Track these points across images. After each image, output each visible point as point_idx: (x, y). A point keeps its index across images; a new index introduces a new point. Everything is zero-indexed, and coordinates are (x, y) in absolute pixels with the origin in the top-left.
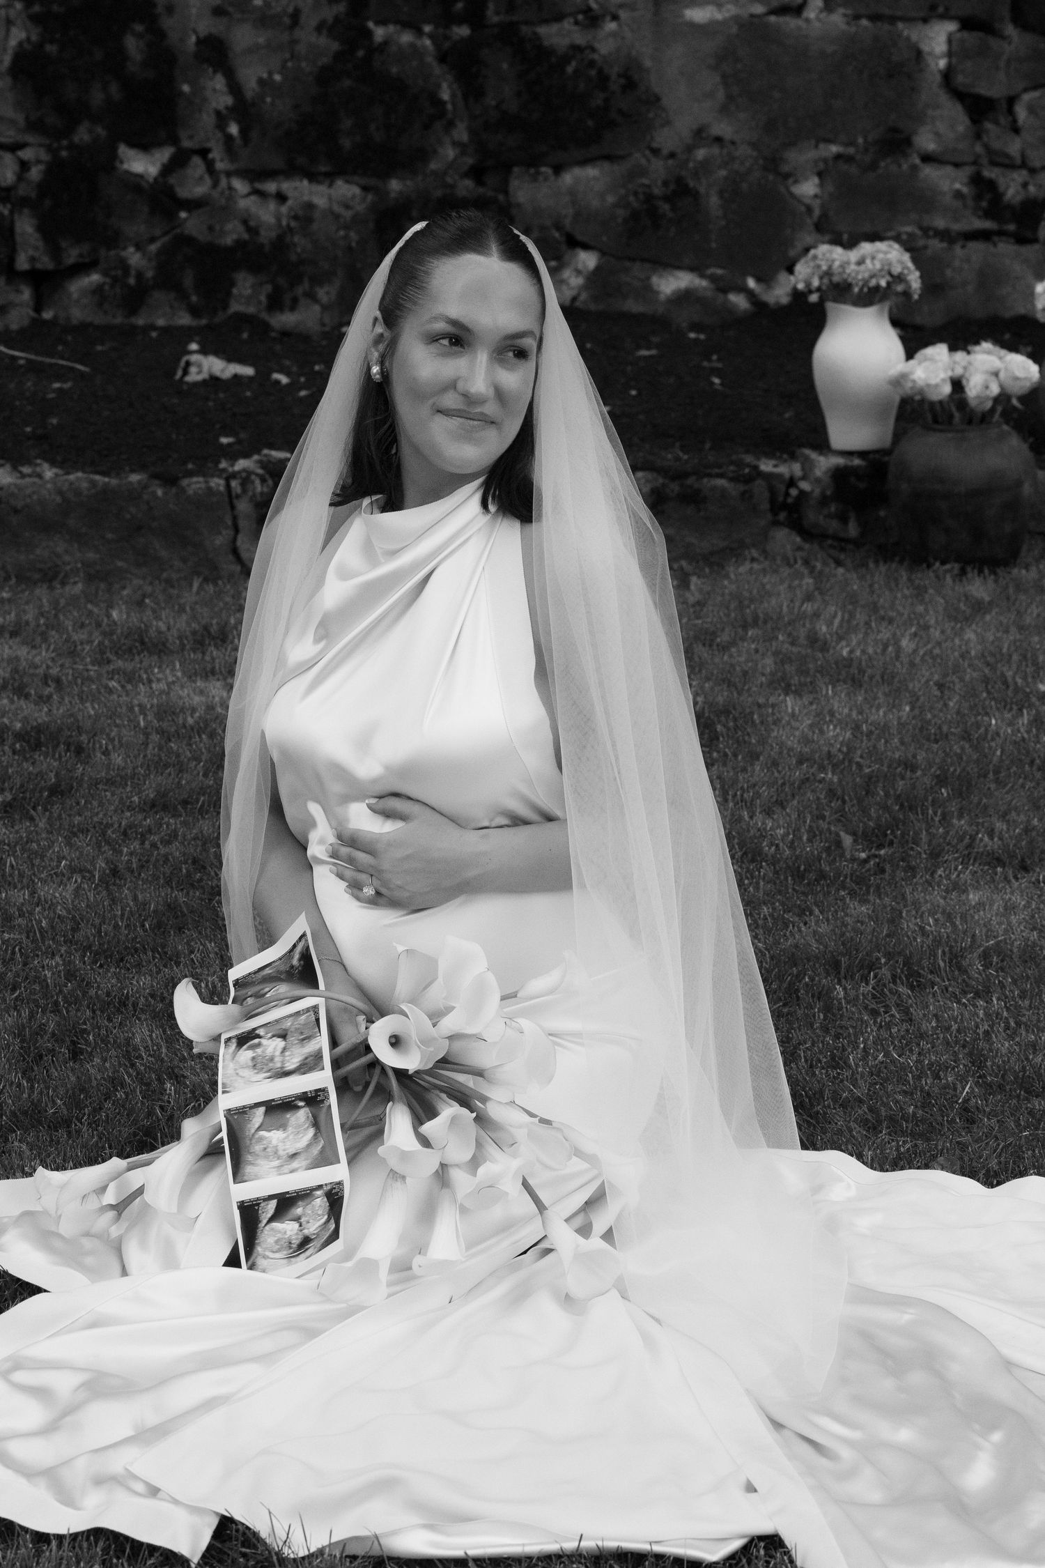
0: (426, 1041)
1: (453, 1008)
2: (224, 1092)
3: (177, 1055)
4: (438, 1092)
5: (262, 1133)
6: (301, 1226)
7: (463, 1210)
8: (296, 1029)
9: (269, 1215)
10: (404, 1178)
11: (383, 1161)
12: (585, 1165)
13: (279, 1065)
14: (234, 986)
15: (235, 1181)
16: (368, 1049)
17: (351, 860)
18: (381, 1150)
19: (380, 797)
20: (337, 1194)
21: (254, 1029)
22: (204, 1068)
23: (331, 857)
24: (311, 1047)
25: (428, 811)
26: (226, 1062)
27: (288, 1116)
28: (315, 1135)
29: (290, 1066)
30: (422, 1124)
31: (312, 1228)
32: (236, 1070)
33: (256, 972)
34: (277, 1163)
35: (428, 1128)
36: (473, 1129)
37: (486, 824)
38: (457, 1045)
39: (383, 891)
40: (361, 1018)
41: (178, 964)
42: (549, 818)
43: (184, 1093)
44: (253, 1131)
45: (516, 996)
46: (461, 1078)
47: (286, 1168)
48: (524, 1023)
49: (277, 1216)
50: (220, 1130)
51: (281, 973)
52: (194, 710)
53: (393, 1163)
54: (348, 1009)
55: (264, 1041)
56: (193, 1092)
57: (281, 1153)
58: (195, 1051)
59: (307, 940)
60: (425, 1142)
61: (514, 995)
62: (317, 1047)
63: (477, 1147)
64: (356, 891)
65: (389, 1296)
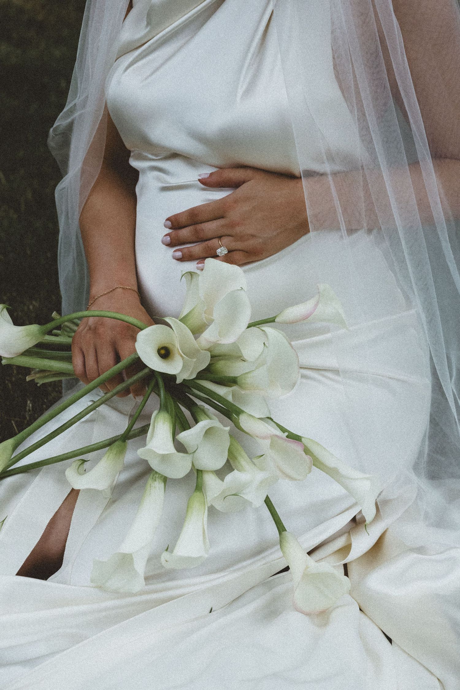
0: (190, 353)
1: (212, 322)
18: (141, 453)
45: (274, 321)
60: (180, 448)
61: (272, 320)
63: (229, 455)
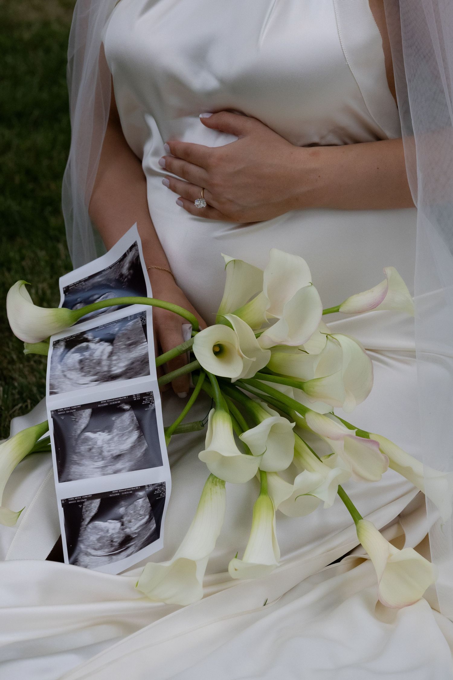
0: (248, 352)
1: (276, 320)
2: (51, 393)
3: (6, 357)
4: (259, 401)
5: (89, 434)
6: (122, 525)
7: (280, 516)
8: (124, 334)
9: (92, 514)
10: (223, 482)
11: (204, 466)
12: (402, 479)
13: (106, 369)
14: (65, 292)
15: (60, 480)
16: (192, 357)
17: (184, 173)
18: (202, 455)
19: (215, 112)
20: (159, 495)
21: (84, 333)
22: (33, 370)
23: (164, 169)
24: (137, 353)
25: (260, 126)
26: (54, 364)
27: (113, 419)
28: (139, 437)
29: (117, 370)
30: (243, 431)
31: (134, 527)
32: (63, 371)
33: (86, 280)
34: (101, 463)
35: (249, 435)
36: (293, 439)
37: (316, 140)
38: (280, 356)
39: (214, 204)
40: (187, 327)
41: (9, 270)
42: (378, 138)
43: (13, 394)
44: (79, 432)
45: (338, 311)
46: (282, 389)
47: (110, 469)
48: (342, 339)
49: (99, 515)
50: (47, 429)
51: (109, 280)
52: (29, 25)
53: (213, 467)
54: (173, 317)
55: (92, 345)
56: (20, 393)
57: (106, 454)
58: (26, 351)
59: (137, 250)
60: (244, 448)
61: (336, 310)
62: (144, 352)
63: (295, 455)
64: (187, 204)
65: (205, 596)
